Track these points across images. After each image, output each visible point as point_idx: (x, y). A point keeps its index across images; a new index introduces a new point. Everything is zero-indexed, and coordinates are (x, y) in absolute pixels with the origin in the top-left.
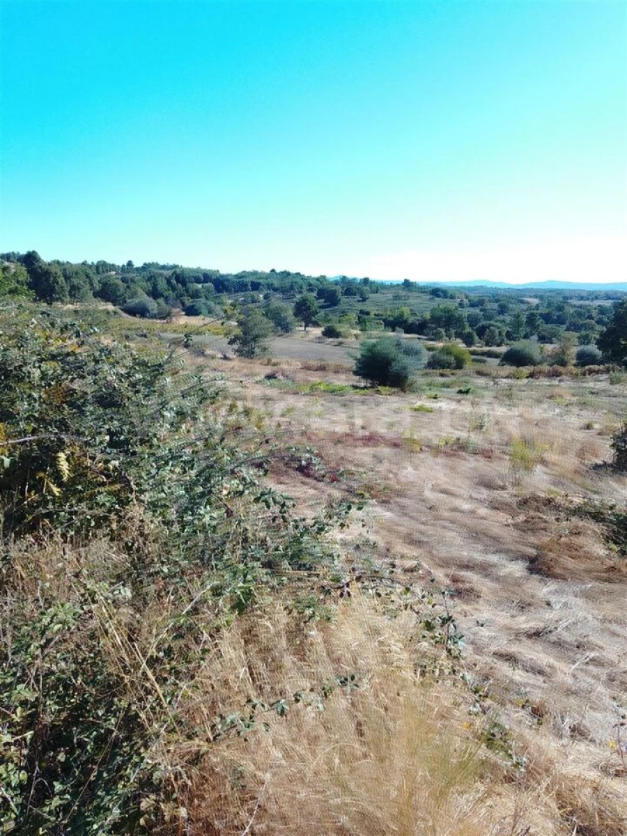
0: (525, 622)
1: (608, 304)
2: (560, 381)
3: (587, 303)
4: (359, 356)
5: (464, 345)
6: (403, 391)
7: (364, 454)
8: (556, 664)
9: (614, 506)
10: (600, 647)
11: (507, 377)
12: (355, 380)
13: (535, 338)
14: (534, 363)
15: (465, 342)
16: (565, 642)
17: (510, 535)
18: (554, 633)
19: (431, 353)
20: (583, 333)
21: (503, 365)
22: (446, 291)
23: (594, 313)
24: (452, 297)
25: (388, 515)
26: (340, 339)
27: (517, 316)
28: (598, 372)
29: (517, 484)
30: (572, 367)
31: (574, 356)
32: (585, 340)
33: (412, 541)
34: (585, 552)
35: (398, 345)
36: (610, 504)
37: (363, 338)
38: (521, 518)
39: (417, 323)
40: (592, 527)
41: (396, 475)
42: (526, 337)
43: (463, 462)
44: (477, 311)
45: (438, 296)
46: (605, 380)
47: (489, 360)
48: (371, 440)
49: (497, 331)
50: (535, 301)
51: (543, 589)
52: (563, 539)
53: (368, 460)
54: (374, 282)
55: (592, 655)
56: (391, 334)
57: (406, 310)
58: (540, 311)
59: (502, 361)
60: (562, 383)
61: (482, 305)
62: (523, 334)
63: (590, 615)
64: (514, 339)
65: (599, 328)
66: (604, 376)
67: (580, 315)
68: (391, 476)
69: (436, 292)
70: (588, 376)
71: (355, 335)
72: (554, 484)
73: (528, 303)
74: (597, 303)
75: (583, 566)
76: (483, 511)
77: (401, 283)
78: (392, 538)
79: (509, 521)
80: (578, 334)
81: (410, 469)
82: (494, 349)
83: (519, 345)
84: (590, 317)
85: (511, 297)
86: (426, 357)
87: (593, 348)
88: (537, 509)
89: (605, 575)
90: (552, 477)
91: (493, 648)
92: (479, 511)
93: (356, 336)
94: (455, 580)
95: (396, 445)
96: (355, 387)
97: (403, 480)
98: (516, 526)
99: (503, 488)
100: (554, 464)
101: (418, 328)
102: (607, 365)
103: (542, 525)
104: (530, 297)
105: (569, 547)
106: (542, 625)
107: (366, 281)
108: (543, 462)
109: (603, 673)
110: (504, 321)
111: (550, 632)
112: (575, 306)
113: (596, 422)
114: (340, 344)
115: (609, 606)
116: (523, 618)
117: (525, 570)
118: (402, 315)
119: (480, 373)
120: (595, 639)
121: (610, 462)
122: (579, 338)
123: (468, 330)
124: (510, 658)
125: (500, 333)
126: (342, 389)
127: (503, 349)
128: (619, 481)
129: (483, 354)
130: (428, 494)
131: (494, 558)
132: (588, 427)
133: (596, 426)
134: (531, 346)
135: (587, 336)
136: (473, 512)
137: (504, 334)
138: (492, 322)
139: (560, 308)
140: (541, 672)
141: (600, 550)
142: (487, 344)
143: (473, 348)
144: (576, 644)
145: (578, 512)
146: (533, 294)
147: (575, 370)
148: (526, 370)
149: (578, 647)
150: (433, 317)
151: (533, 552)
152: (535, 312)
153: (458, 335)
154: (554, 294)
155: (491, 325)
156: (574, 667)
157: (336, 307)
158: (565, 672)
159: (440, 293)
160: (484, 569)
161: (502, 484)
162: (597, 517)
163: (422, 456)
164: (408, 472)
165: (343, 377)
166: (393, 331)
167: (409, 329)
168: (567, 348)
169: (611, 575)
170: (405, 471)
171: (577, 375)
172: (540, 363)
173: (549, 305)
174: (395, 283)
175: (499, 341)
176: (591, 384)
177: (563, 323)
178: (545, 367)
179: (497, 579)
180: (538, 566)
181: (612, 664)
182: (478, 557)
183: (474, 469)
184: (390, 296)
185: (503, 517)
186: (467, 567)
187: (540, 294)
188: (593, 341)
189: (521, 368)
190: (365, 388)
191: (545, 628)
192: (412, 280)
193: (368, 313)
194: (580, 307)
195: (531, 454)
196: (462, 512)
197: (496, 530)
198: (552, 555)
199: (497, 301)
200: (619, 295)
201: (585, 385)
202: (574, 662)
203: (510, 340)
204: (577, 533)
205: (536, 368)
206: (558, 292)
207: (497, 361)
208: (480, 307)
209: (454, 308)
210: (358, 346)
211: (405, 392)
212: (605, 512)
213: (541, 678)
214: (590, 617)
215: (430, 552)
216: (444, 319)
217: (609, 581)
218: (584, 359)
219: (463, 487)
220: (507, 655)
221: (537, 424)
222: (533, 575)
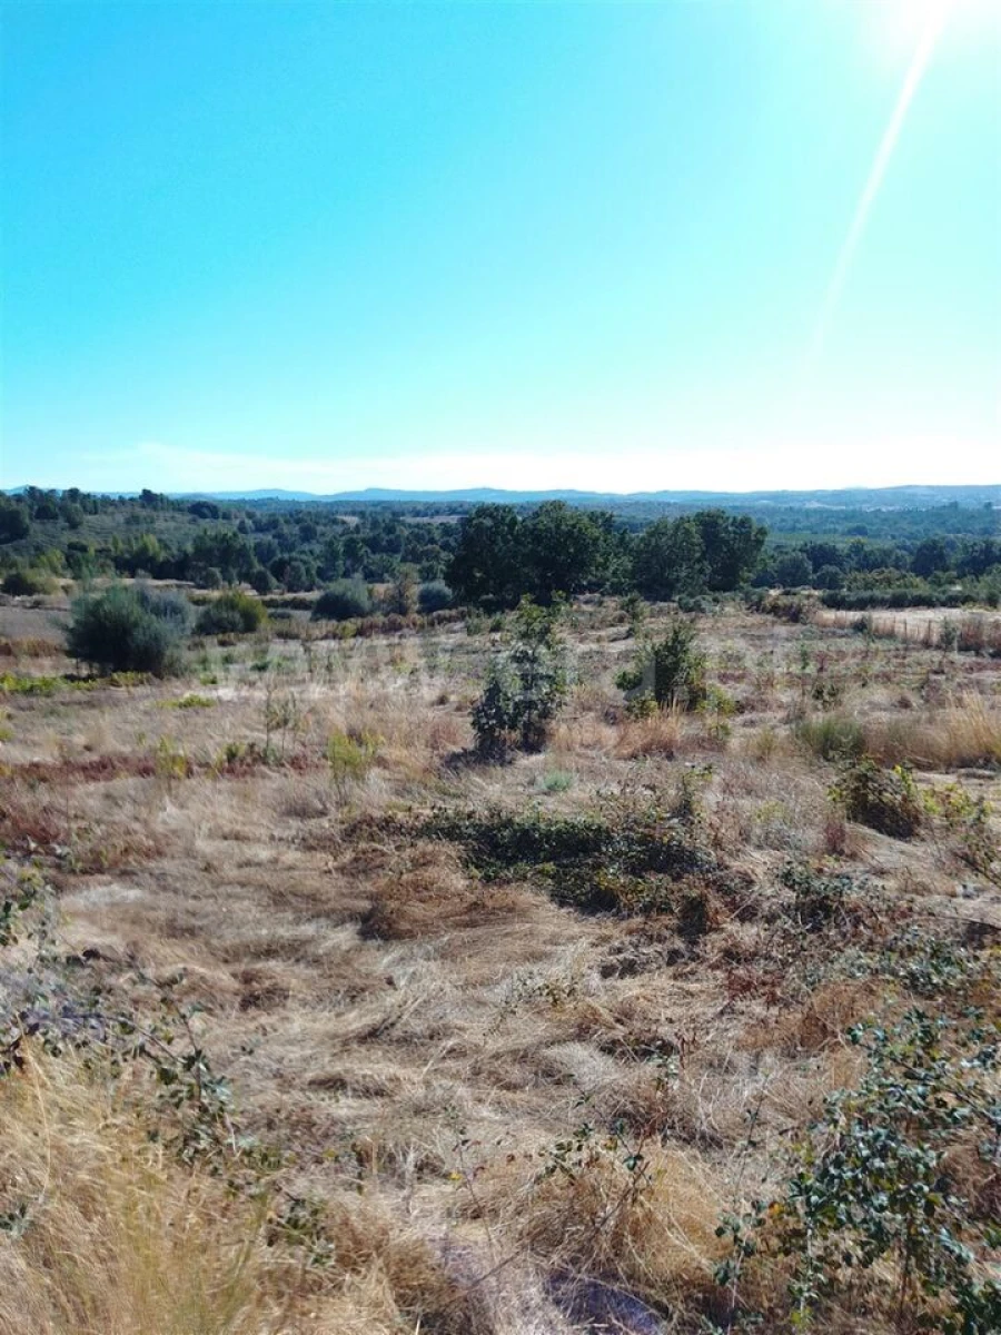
0: (357, 1020)
1: (453, 520)
2: (401, 637)
3: (426, 520)
4: (71, 624)
5: (254, 592)
6: (159, 676)
7: (87, 795)
8: (401, 1073)
9: (473, 812)
10: (460, 1029)
11: (325, 637)
12: (69, 666)
13: (358, 576)
14: (361, 613)
15: (255, 587)
16: (414, 1035)
17: (332, 887)
18: (398, 1025)
19: (201, 609)
20: (425, 564)
21: (317, 620)
22: (215, 507)
23: (437, 535)
24: (226, 517)
25: (133, 894)
26: (35, 597)
27: (330, 544)
28: (450, 620)
29: (343, 802)
30: (416, 616)
31: (415, 598)
32: (428, 575)
33: (175, 930)
34: (440, 889)
35: (143, 599)
36: (467, 810)
37: (77, 593)
38: (348, 856)
39: (172, 560)
40: (444, 849)
41: (146, 823)
42: (346, 575)
43: (260, 781)
44: (268, 538)
45: (204, 516)
46: (461, 630)
47: (297, 613)
48: (102, 768)
49: (303, 569)
50: (353, 521)
51: (382, 960)
52: (405, 877)
53: (94, 804)
54: (88, 495)
55: (450, 1043)
56: (128, 581)
57: (152, 541)
58: (361, 535)
59: (314, 614)
60: (404, 640)
61: (275, 528)
62: (342, 569)
63: (448, 984)
64: (330, 579)
65: (443, 555)
66: (458, 626)
67: (418, 538)
68: (136, 826)
69: (201, 509)
70: (437, 627)
71: (63, 587)
72: (398, 793)
73: (344, 523)
74: (438, 520)
75: (437, 911)
76: (292, 856)
77: (137, 496)
78: (138, 934)
79: (330, 864)
80: (418, 567)
81: (171, 809)
82: (302, 595)
83: (338, 587)
84: (432, 541)
85: (318, 515)
86: (193, 615)
87: (440, 585)
88: (372, 838)
89: (466, 918)
90: (392, 784)
91: (309, 1075)
92: (283, 858)
93: (66, 589)
94: (247, 979)
95: (145, 771)
96: (70, 678)
97: (160, 828)
98: (342, 870)
99: (323, 813)
100: (398, 763)
101: (176, 569)
102: (461, 609)
103: (378, 862)
104: (346, 514)
105: (416, 886)
106: (379, 1017)
107: (74, 493)
108: (381, 762)
109: (464, 1066)
110: (311, 552)
111: (393, 1025)
112: (410, 526)
113: (453, 692)
114: (37, 605)
115: (474, 962)
116: (352, 1015)
117: (356, 937)
118: (144, 549)
119: (285, 636)
120: (455, 1018)
121: (471, 746)
122: (420, 571)
123: (258, 567)
124: (334, 1084)
125: (308, 571)
126: (46, 683)
127: (314, 595)
128: (483, 774)
129: (286, 604)
130: (203, 845)
131: (308, 929)
132: (442, 701)
133: (453, 698)
134: (354, 587)
135: (431, 567)
136: (275, 861)
137: (314, 572)
138: (294, 554)
139: (390, 530)
140: (380, 1093)
141: (458, 882)
142: (290, 590)
143: (268, 597)
144: (427, 1033)
145: (428, 830)
146: (350, 510)
147: (419, 619)
148: (351, 624)
149: (431, 1037)
150: (198, 550)
151: (365, 905)
152: (355, 536)
153: (245, 577)
154: (379, 509)
155: (291, 559)
156: (425, 1069)
157: (23, 541)
158: (413, 1080)
159: (206, 511)
160: (294, 951)
161: (320, 807)
162: (452, 833)
163: (193, 782)
164: (169, 815)
165: (47, 662)
166: (133, 576)
167: (160, 572)
168: (406, 588)
169: (475, 916)
170: (162, 815)
171: (422, 626)
172: (371, 613)
173: (375, 524)
174: (127, 497)
175: (307, 583)
176: (443, 638)
177: (396, 551)
178: (379, 618)
179: (317, 962)
180: (377, 926)
181: (477, 1049)
182: (285, 932)
183: (280, 790)
184: (120, 518)
185: (323, 859)
186: (270, 953)
187: (358, 509)
188: (440, 575)
189: (344, 623)
190: (90, 677)
191: (384, 1021)
192: (156, 490)
193: (84, 549)
194: (418, 526)
195: (361, 753)
196: (259, 864)
197: (313, 883)
198: (393, 904)
199: (298, 522)
200: (466, 507)
201: (434, 640)
202: (426, 1062)
203: (324, 580)
204: (422, 863)
205: (365, 620)
206: (386, 506)
207: (307, 614)
208: (273, 532)
209: (230, 534)
210: (68, 607)
211: (162, 679)
212: (461, 823)
213: (378, 1101)
214: (448, 987)
215: (207, 944)
216: (216, 553)
217: (472, 924)
218: (430, 602)
219: (261, 822)
220: (329, 1081)
221: (371, 706)
222: (369, 943)
